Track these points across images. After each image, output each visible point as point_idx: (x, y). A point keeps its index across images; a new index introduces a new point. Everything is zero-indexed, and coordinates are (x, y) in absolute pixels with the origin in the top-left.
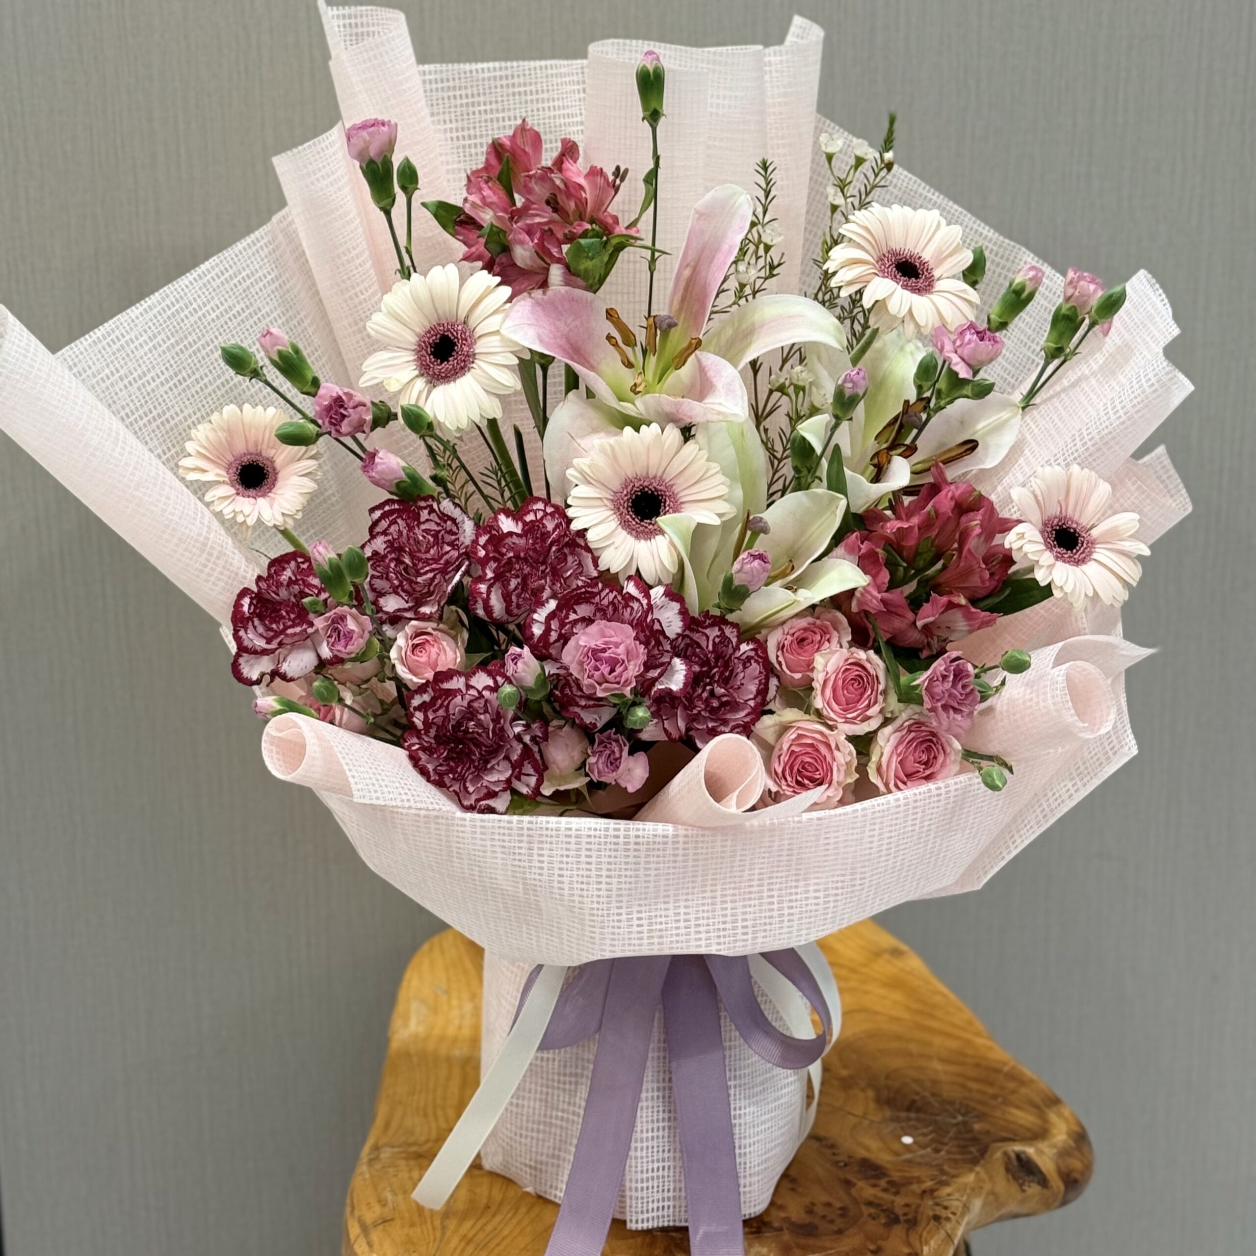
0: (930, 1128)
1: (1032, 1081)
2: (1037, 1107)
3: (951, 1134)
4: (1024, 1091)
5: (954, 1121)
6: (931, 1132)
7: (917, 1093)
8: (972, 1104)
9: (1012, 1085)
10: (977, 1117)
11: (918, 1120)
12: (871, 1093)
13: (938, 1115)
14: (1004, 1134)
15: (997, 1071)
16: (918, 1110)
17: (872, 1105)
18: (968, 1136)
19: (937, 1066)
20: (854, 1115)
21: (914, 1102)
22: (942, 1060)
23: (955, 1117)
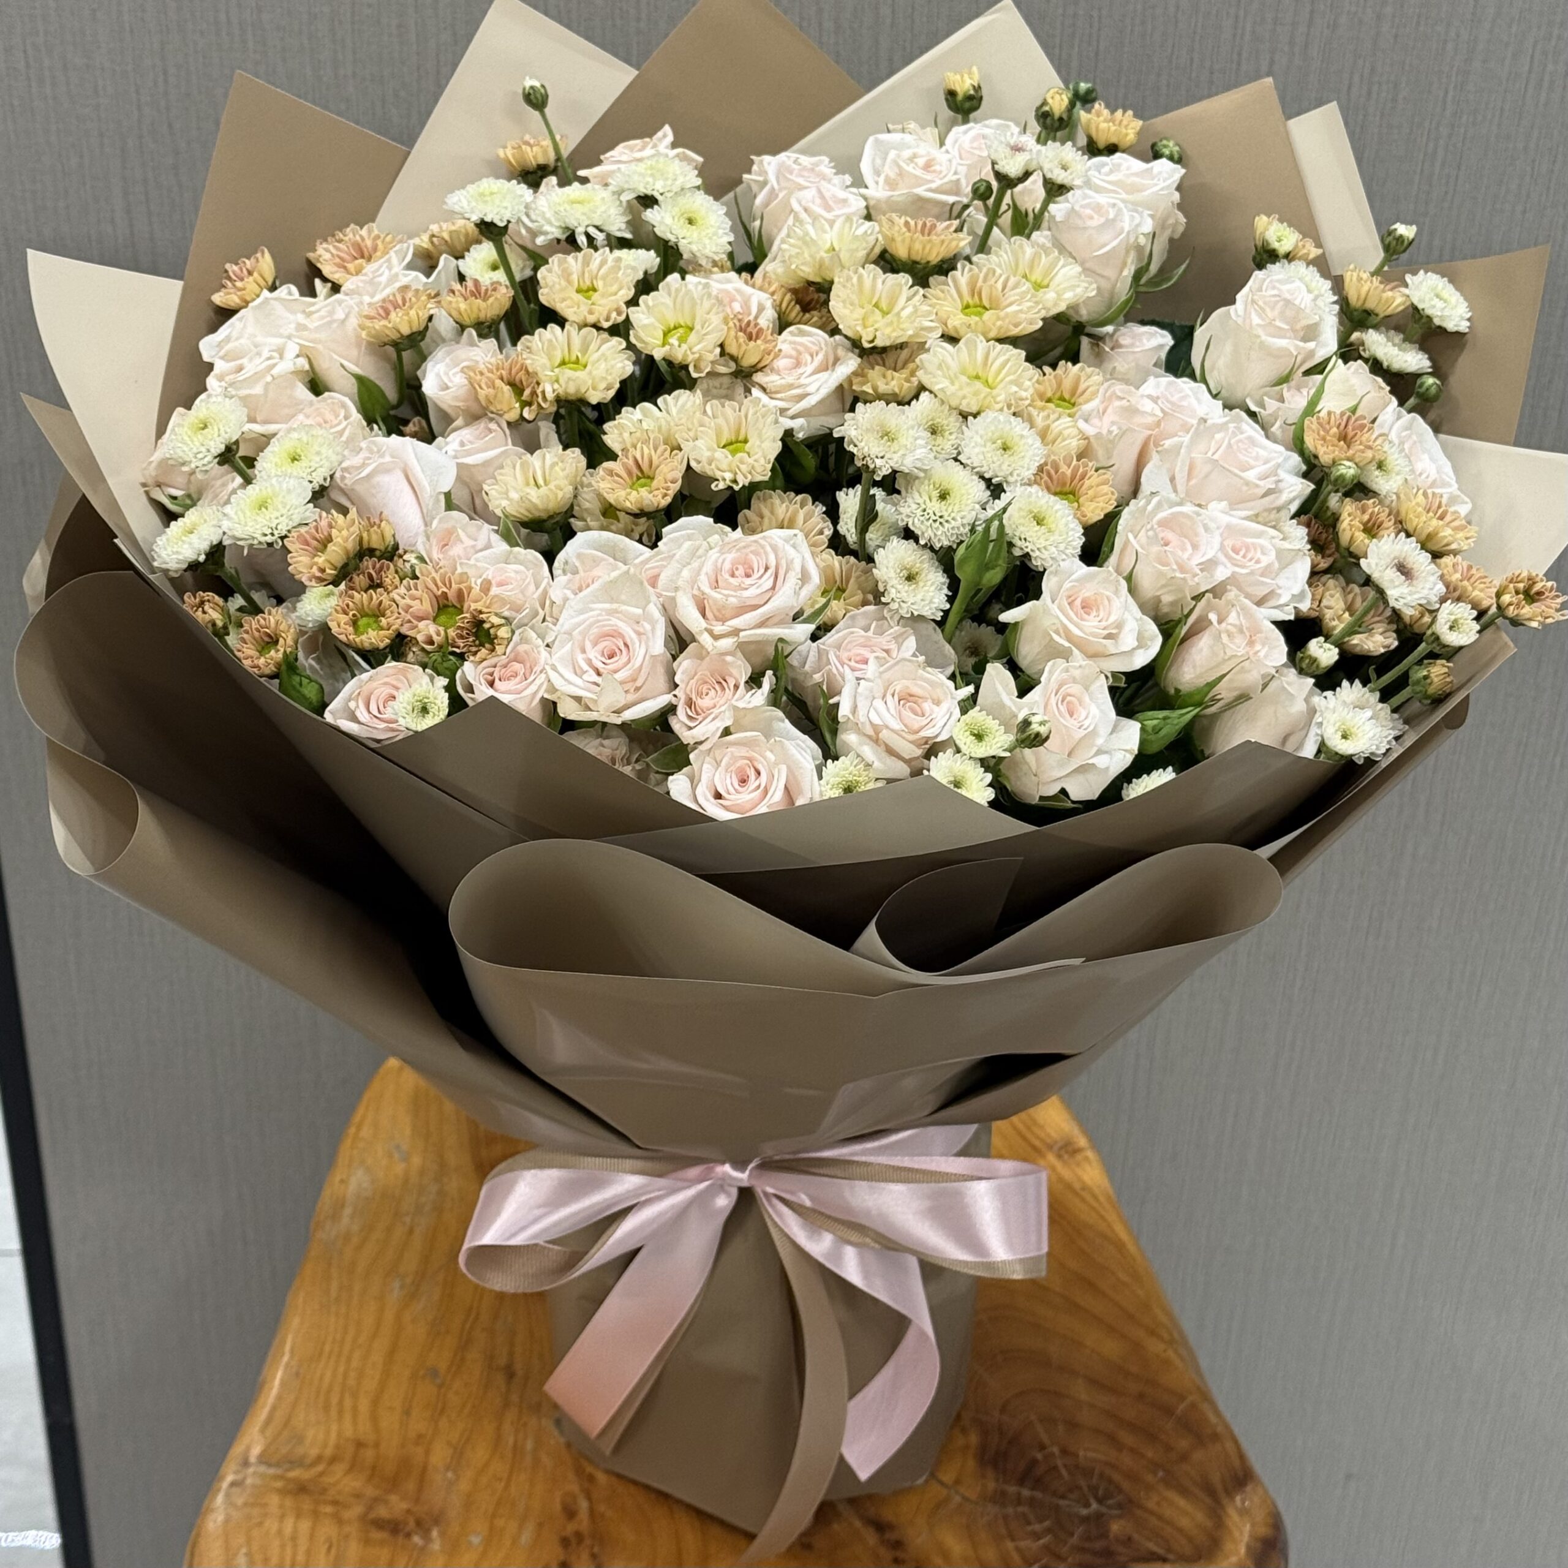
0: (1047, 1524)
1: (1215, 1437)
2: (1211, 1492)
3: (1074, 1540)
4: (1198, 1455)
5: (1084, 1512)
6: (1048, 1531)
7: (1042, 1447)
8: (1117, 1477)
9: (1184, 1444)
10: (1120, 1506)
11: (1032, 1502)
12: (974, 1439)
13: (1063, 1497)
14: (1152, 1546)
15: (1169, 1411)
16: (1038, 1483)
17: (971, 1464)
18: (1098, 1545)
19: (1081, 1391)
20: (942, 1483)
21: (1034, 1462)
22: (1093, 1382)
23: (1087, 1505)
